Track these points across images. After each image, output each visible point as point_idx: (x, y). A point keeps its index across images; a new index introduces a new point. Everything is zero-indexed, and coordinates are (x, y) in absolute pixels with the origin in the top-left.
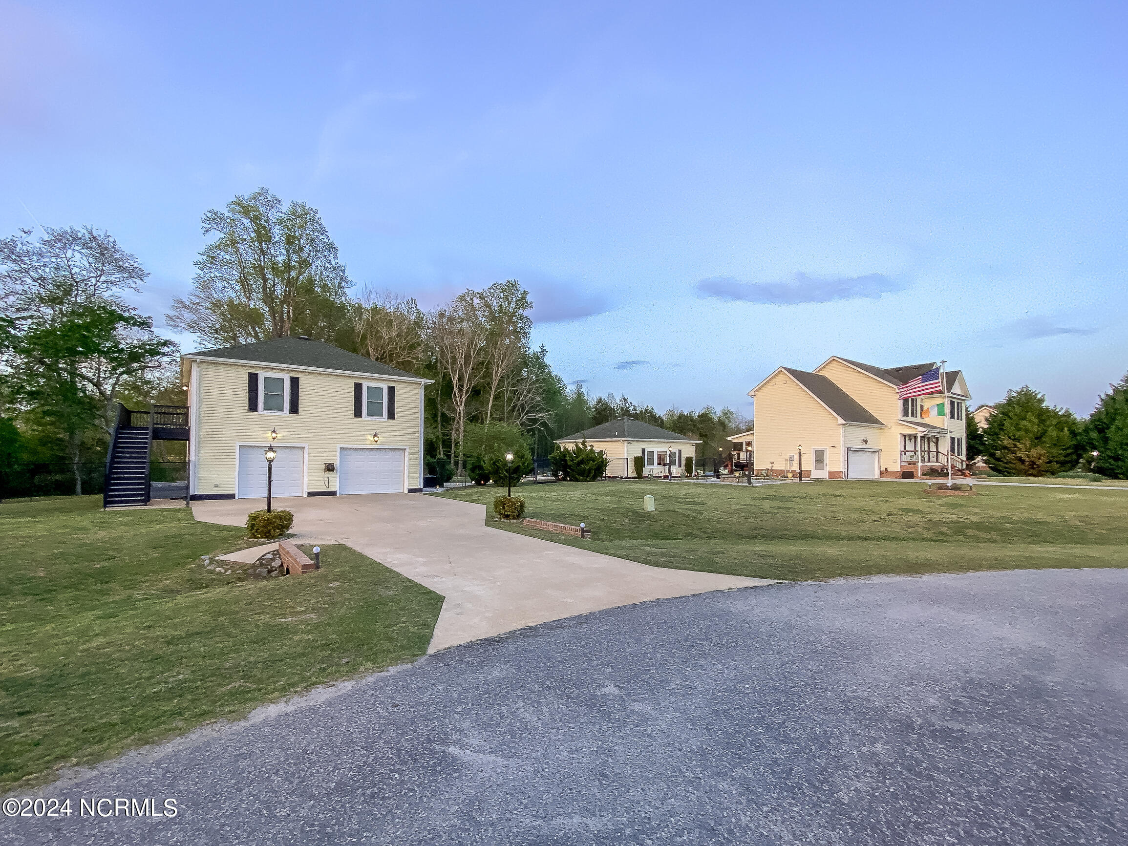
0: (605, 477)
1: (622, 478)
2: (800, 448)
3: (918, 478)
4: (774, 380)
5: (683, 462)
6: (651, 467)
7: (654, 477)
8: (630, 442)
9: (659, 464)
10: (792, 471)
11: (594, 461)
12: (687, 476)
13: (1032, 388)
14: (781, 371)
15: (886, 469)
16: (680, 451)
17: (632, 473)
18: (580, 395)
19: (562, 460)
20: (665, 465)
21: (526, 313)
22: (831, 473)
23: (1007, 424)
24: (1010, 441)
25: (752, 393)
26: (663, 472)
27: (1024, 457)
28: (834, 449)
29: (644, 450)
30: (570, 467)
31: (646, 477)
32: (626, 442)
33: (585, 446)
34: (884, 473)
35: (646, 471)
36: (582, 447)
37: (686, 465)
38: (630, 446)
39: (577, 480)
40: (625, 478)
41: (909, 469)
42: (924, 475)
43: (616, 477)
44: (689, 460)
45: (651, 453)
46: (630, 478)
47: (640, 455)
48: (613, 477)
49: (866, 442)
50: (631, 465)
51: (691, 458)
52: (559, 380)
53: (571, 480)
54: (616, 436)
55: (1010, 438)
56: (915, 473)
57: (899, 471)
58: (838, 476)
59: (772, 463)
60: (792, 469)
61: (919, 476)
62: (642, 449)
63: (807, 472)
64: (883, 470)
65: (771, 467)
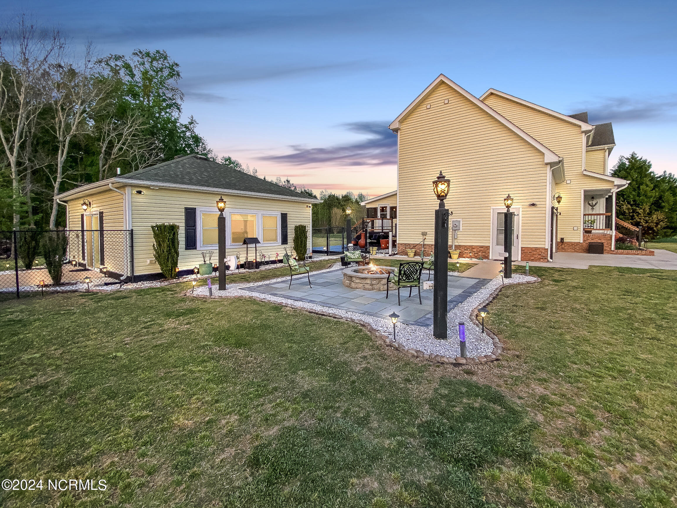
3: (614, 253)
4: (429, 101)
8: (139, 191)
10: (457, 247)
13: (639, 156)
14: (442, 82)
15: (562, 239)
16: (284, 216)
17: (150, 265)
20: (246, 242)
22: (525, 252)
29: (190, 212)
34: (561, 245)
37: (295, 240)
41: (592, 239)
42: (618, 248)
47: (180, 221)
49: (559, 199)
51: (303, 227)
56: (605, 245)
57: (582, 242)
58: (539, 256)
59: (424, 234)
60: (457, 244)
61: (613, 248)
62: (186, 209)
63: (482, 249)
64: (559, 240)
65: (422, 240)
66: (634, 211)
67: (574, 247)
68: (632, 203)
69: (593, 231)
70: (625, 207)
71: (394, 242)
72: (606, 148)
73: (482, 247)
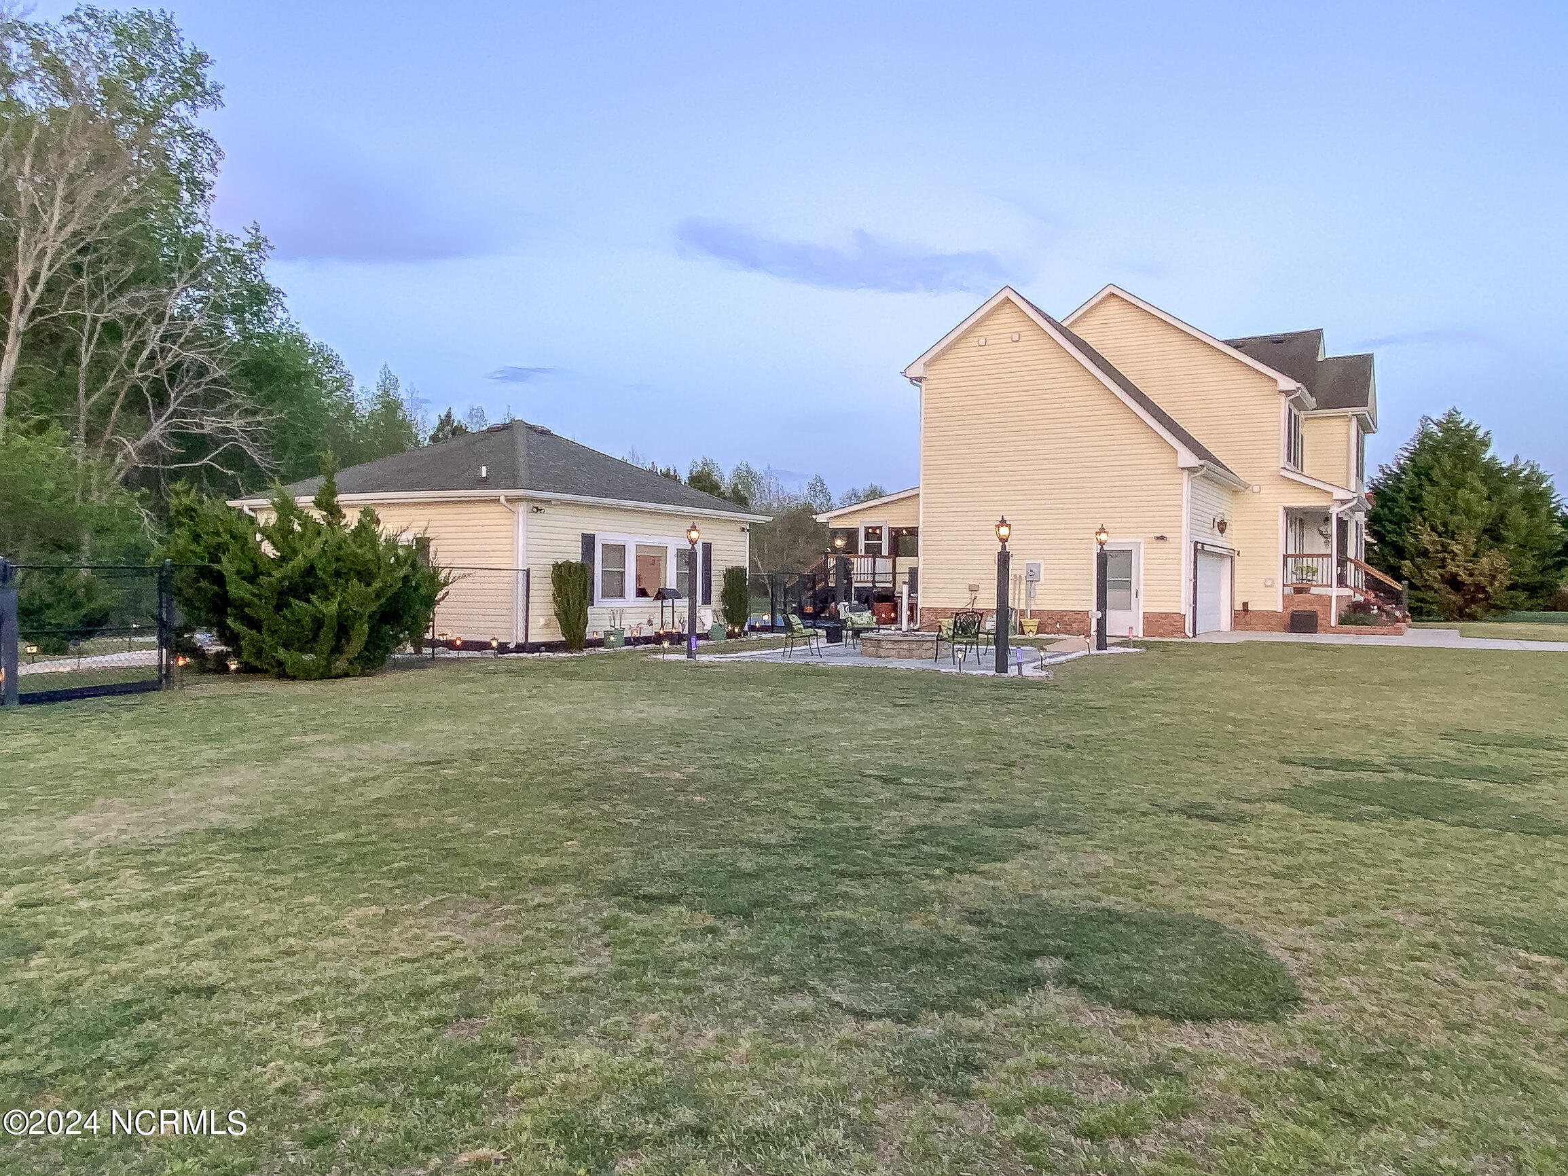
0: (434, 644)
1: (503, 648)
2: (1103, 537)
3: (1330, 630)
4: (983, 332)
5: (717, 587)
6: (615, 603)
7: (628, 642)
8: (537, 507)
9: (642, 593)
10: (1035, 614)
11: (366, 576)
12: (731, 635)
13: (1465, 418)
14: (1008, 301)
15: (1245, 605)
16: (707, 548)
17: (544, 628)
18: (390, 407)
19: (203, 572)
20: (661, 595)
21: (203, 119)
22: (1151, 621)
23: (1429, 496)
24: (1435, 537)
25: (917, 371)
26: (657, 621)
27: (1463, 577)
28: (1161, 544)
29: (588, 542)
30: (240, 606)
31: (599, 643)
32: (522, 508)
33: (334, 512)
34: (1243, 616)
35: (599, 619)
36: (317, 515)
37: (726, 596)
38: (538, 519)
39: (282, 673)
40: (520, 648)
41: (1302, 604)
42: (1343, 621)
43: (482, 646)
44: (734, 576)
45: (616, 552)
46: (535, 648)
47: (576, 557)
48: (467, 646)
49: (1222, 527)
50: (543, 593)
51: (742, 571)
52: (331, 362)
53: (248, 670)
54: (481, 483)
55: (1434, 529)
56: (1321, 616)
57: (1280, 610)
58: (1172, 628)
59: (973, 589)
60: (1034, 608)
61: (1333, 624)
62: (584, 536)
63: (1078, 616)
64: (1239, 607)
65: (969, 601)
66: (1445, 548)
67: (1266, 620)
68: (1441, 528)
69: (1314, 591)
70: (1425, 537)
71: (912, 607)
72: (1350, 414)
73: (1078, 612)
